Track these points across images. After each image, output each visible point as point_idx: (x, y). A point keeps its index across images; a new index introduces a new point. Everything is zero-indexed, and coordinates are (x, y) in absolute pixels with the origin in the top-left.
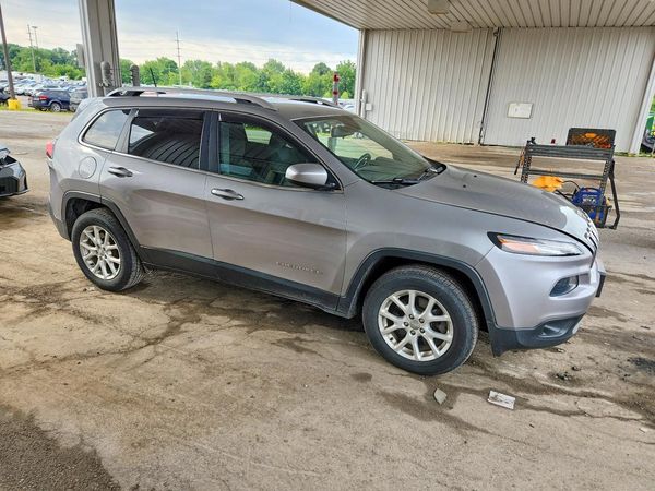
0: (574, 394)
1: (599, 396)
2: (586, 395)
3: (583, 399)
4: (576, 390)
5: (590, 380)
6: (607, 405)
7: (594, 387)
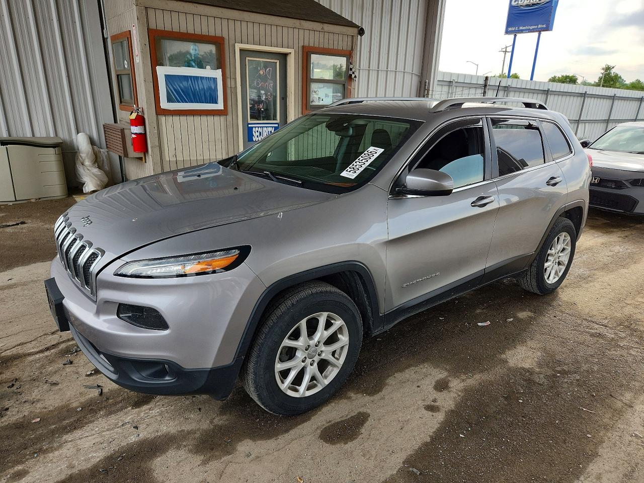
0: (63, 342)
1: (42, 351)
2: (54, 346)
3: (55, 343)
4: (63, 346)
5: (51, 362)
6: (33, 348)
7: (47, 357)
